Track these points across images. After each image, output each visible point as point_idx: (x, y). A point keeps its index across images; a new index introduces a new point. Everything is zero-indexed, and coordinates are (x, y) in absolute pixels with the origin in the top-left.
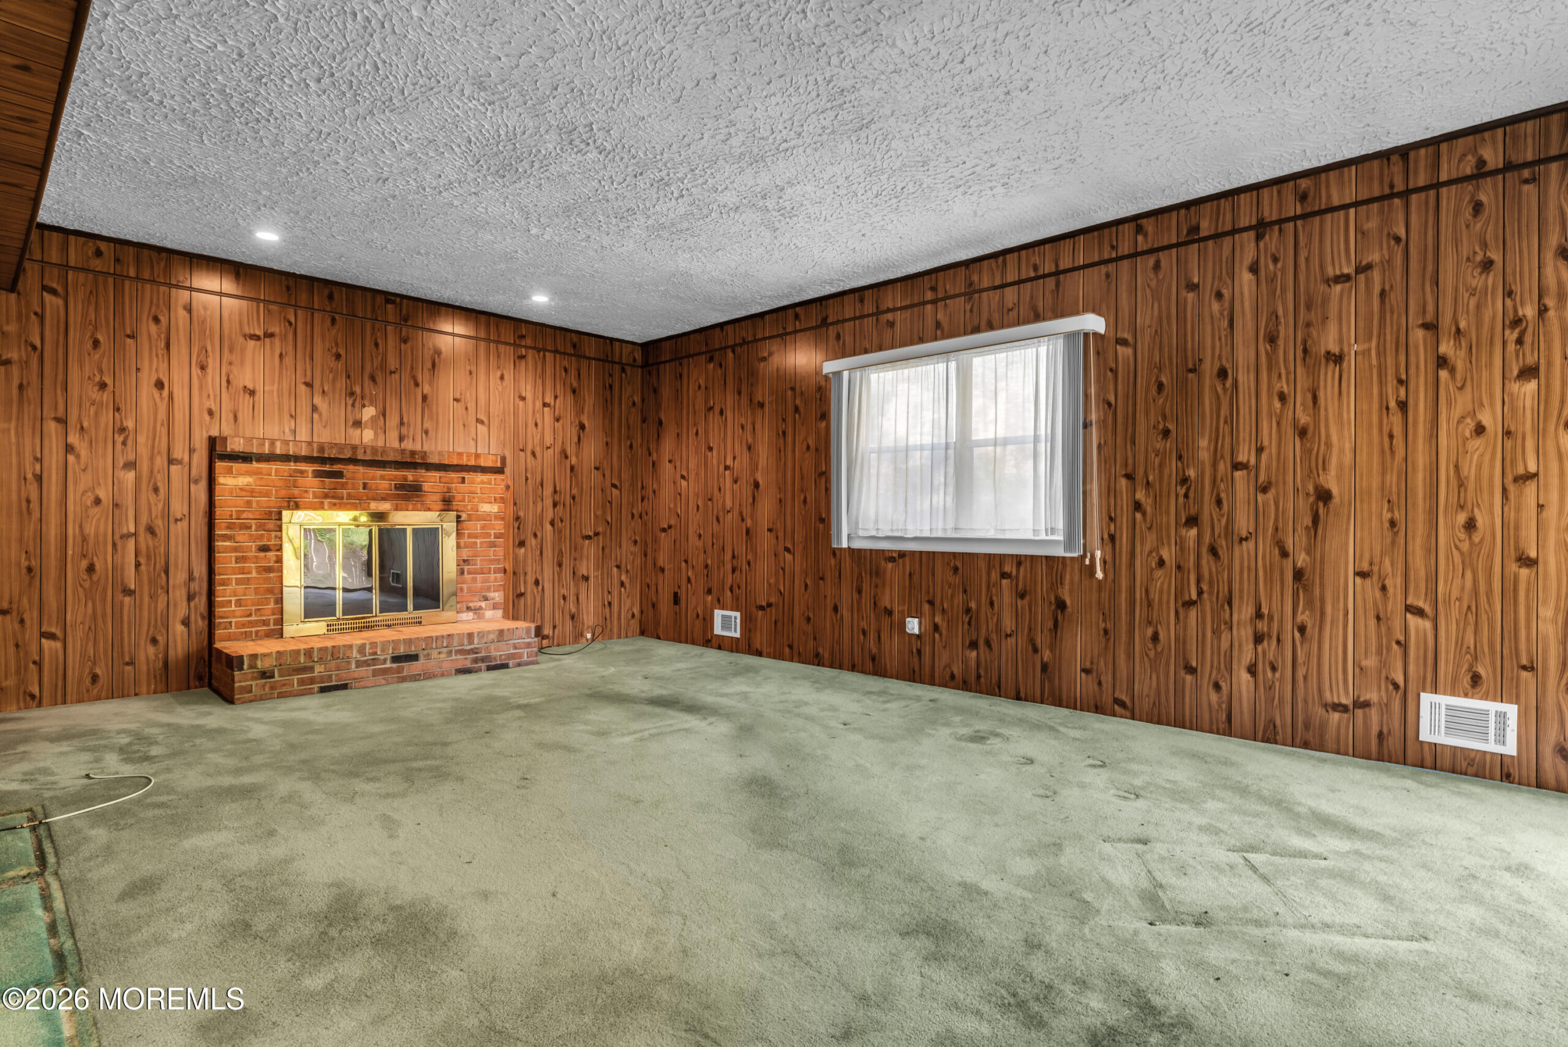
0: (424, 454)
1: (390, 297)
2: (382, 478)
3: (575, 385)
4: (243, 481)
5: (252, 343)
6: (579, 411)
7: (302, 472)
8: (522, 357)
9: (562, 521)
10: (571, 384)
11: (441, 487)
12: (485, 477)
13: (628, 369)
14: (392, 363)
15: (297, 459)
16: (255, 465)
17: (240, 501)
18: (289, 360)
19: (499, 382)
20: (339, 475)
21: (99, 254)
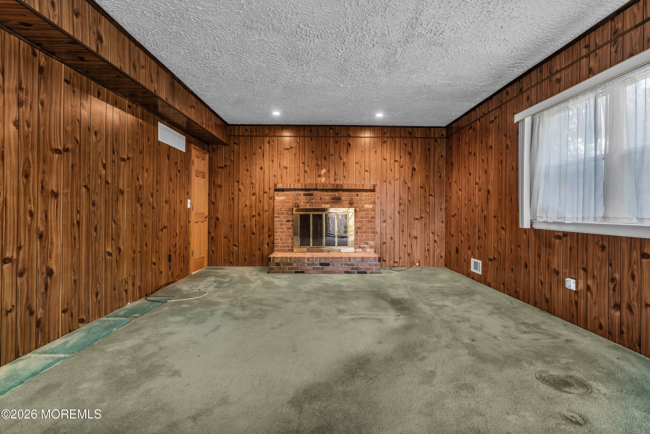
0: (342, 186)
1: (331, 127)
2: (327, 195)
3: (410, 150)
4: (282, 198)
5: (286, 151)
6: (412, 161)
7: (300, 194)
8: (385, 142)
9: (404, 212)
10: (408, 151)
11: (349, 198)
12: (367, 194)
13: (439, 140)
14: (332, 152)
15: (298, 190)
16: (286, 192)
17: (281, 205)
18: (297, 156)
19: (374, 154)
20: (312, 195)
21: (247, 130)
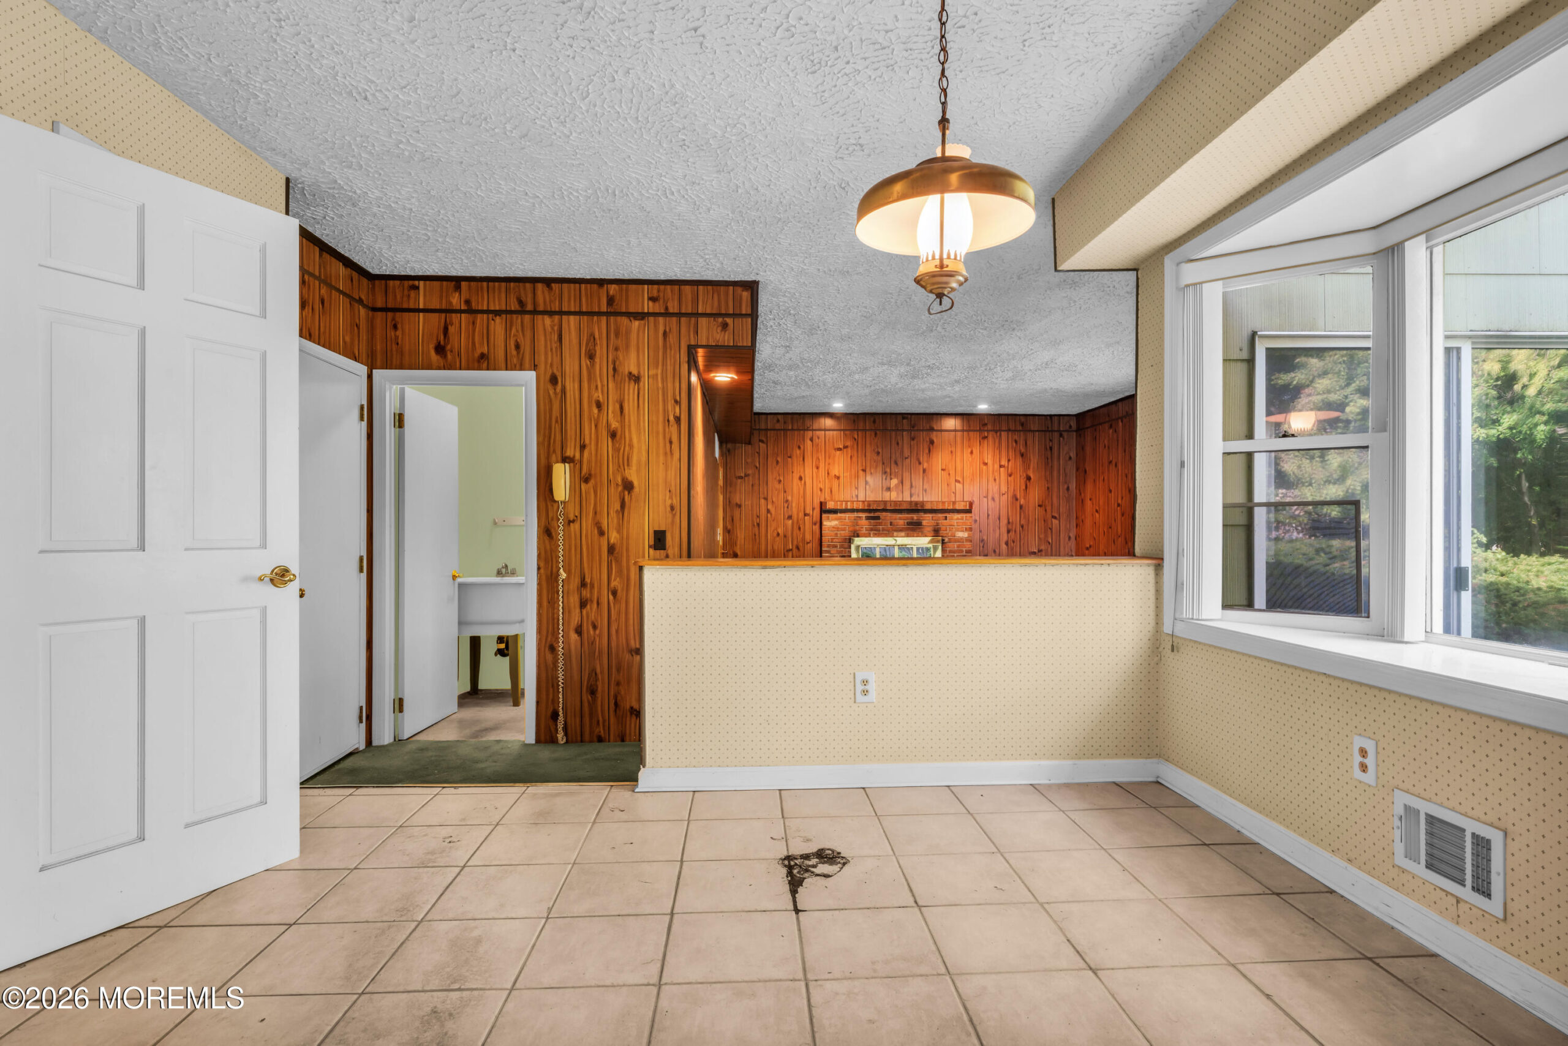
0: (923, 503)
1: (904, 416)
2: (900, 519)
3: (1023, 450)
4: (834, 523)
5: (838, 452)
6: (1026, 466)
7: (860, 517)
8: (985, 438)
9: (1014, 542)
10: (1020, 451)
11: (933, 523)
12: (959, 516)
13: (1065, 434)
14: (906, 453)
15: (858, 511)
16: (839, 515)
17: (833, 533)
18: (854, 459)
19: (969, 455)
20: (878, 518)
21: (778, 421)
